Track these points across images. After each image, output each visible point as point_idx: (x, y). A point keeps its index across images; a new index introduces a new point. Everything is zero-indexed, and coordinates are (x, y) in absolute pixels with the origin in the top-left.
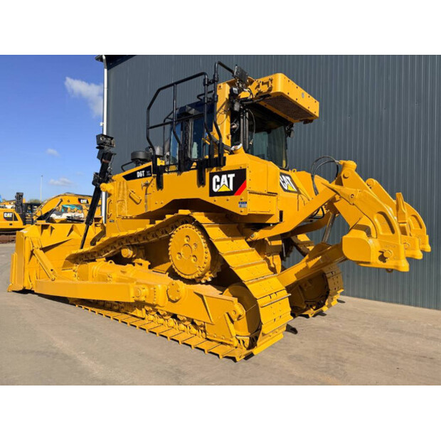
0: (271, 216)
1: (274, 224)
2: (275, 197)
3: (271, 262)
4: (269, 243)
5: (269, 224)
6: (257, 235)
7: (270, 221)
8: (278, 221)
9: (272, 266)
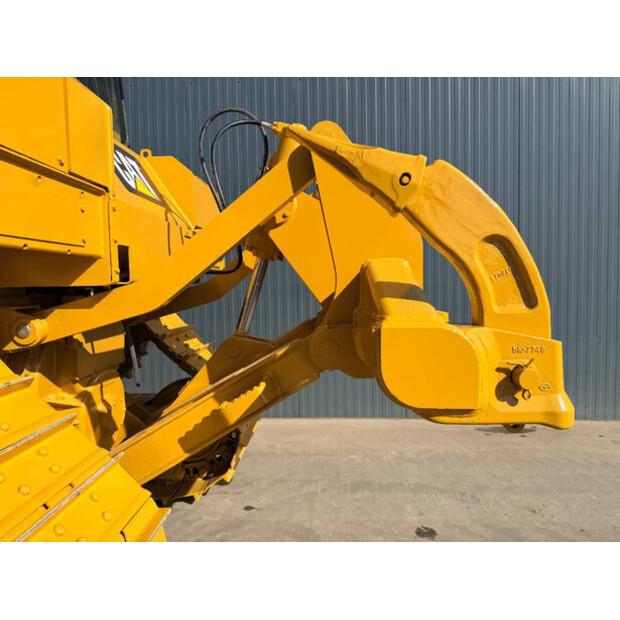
0: (88, 261)
1: (101, 291)
2: (100, 199)
3: (97, 398)
4: (87, 347)
5: (83, 292)
6: (42, 329)
7: (86, 279)
8: (116, 279)
9: (101, 407)
